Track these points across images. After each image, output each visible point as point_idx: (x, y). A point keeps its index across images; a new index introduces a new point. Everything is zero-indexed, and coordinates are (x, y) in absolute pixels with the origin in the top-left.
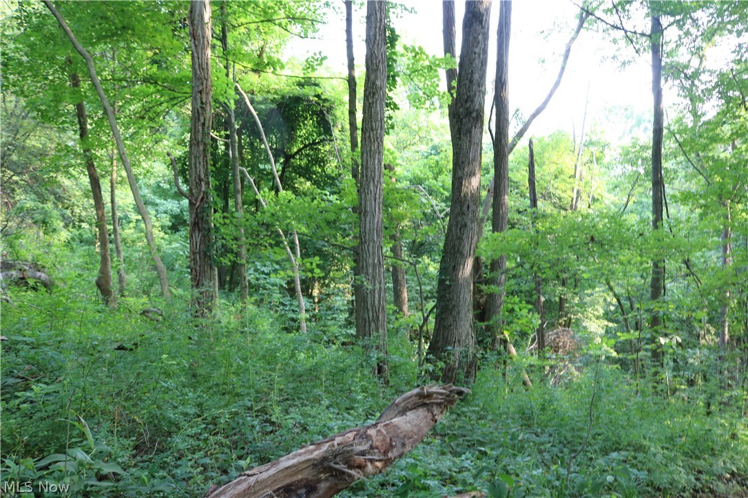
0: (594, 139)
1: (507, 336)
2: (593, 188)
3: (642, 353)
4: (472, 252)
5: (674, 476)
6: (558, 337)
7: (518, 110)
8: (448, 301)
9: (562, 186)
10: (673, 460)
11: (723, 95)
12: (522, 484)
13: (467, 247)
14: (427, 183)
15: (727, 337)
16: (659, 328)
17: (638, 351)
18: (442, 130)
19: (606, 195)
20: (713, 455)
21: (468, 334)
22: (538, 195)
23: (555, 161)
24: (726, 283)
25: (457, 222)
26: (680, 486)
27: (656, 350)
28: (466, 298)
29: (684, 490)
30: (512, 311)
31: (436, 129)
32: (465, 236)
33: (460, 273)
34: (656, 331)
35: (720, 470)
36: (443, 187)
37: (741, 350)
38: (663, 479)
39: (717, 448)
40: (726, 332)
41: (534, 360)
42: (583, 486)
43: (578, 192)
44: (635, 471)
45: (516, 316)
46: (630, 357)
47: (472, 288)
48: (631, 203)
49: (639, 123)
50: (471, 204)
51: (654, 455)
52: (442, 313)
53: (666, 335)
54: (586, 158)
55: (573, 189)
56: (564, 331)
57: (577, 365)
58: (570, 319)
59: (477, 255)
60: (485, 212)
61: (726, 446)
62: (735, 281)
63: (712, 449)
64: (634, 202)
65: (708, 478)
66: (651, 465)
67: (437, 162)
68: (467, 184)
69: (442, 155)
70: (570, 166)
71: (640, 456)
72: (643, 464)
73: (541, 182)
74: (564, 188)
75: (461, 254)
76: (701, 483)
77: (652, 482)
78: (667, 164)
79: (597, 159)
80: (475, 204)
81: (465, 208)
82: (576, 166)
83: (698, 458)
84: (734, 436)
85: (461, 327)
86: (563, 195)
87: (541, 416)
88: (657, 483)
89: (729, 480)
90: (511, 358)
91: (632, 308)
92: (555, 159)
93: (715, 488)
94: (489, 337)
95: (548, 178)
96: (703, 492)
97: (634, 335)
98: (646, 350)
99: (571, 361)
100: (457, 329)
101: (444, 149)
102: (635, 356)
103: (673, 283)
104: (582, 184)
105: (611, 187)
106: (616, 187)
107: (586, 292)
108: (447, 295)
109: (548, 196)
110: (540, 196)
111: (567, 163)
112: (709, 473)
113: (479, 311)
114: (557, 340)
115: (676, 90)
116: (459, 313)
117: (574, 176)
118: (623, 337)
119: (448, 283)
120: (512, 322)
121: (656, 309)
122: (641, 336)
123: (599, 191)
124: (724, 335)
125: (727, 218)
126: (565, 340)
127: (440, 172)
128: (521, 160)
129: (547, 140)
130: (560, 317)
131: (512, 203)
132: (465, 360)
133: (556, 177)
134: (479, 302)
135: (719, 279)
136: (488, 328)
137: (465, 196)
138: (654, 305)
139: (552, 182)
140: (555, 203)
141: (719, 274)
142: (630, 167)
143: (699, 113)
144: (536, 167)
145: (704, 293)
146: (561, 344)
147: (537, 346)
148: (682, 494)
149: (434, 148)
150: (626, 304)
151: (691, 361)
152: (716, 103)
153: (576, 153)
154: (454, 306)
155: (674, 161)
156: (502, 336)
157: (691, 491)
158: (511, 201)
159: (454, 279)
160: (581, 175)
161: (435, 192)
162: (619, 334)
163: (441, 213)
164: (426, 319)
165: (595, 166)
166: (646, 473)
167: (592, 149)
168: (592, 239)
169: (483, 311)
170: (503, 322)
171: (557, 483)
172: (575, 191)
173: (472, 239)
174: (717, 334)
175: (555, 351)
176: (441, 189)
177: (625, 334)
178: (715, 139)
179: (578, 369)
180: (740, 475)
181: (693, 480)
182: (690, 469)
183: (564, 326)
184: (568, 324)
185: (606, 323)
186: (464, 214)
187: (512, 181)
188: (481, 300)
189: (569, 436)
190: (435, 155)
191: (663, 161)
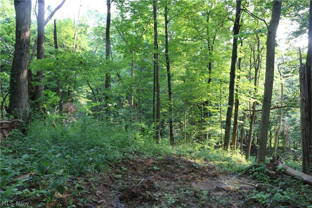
0: (83, 23)
1: (45, 106)
2: (82, 44)
3: (102, 111)
4: (27, 67)
5: (115, 155)
6: (68, 107)
7: (49, 6)
8: (16, 90)
9: (69, 42)
10: (115, 149)
11: (133, 11)
12: (53, 165)
13: (24, 65)
14: (4, 36)
15: (132, 104)
16: (108, 100)
17: (100, 110)
18: (12, 11)
19: (87, 47)
20: (129, 146)
21: (26, 105)
22: (58, 46)
23: (66, 31)
24: (132, 83)
25: (19, 53)
26: (118, 159)
27: (107, 109)
28: (25, 88)
29: (119, 160)
30: (47, 95)
31: (8, 11)
32: (23, 60)
33: (21, 77)
34: (107, 102)
35: (131, 151)
36: (12, 39)
37: (137, 108)
38: (111, 157)
39: (130, 143)
40: (132, 102)
41: (58, 116)
42: (80, 163)
43: (76, 45)
44: (101, 155)
45: (49, 97)
46: (97, 113)
47: (27, 84)
48: (97, 51)
49: (101, 19)
50: (26, 44)
51: (108, 148)
52: (13, 95)
53: (111, 103)
54: (79, 31)
55: (74, 44)
56: (71, 104)
57: (76, 118)
58: (73, 99)
59: (29, 68)
60: (34, 51)
61: (133, 142)
62: (135, 82)
63: (128, 144)
64: (99, 51)
65: (127, 154)
66: (106, 152)
67: (9, 26)
68: (23, 35)
69: (11, 23)
70: (72, 34)
71: (102, 149)
72: (104, 152)
73: (60, 40)
74: (70, 43)
75: (22, 68)
76: (125, 156)
77: (107, 158)
78: (111, 36)
79: (84, 32)
80: (27, 45)
81: (23, 46)
82: (75, 34)
83: (123, 148)
84: (135, 139)
85: (22, 102)
86: (70, 46)
87: (61, 138)
88: (109, 158)
89: (134, 154)
90: (48, 116)
91: (98, 94)
92: (66, 30)
93: (129, 158)
94: (37, 107)
95: (63, 38)
96: (125, 159)
97: (98, 103)
98: (104, 110)
99: (73, 116)
100: (20, 103)
101: (12, 20)
102: (99, 113)
103: (113, 84)
104: (78, 42)
105: (89, 44)
106: (91, 44)
107: (79, 87)
108: (15, 87)
109: (63, 46)
110: (59, 46)
111: (71, 33)
112: (128, 152)
113: (31, 96)
114: (68, 108)
115: (116, 6)
116: (21, 95)
117: (74, 38)
118: (94, 104)
119: (15, 81)
120: (47, 100)
121: (107, 93)
122: (102, 104)
123: (84, 45)
124: (131, 103)
125: (133, 58)
126: (71, 107)
127: (11, 32)
128: (51, 29)
129: (62, 22)
130: (69, 98)
131: (47, 48)
132: (25, 116)
133: (66, 38)
134: (31, 92)
135: (130, 81)
136: (36, 103)
137: (22, 40)
138: (106, 92)
139: (65, 40)
140: (66, 50)
141: (130, 80)
142: (97, 37)
143: (124, 17)
144: (57, 33)
145: (125, 87)
146: (69, 110)
147: (59, 111)
148: (118, 161)
149: (7, 19)
150: (96, 92)
151: (120, 113)
152: (130, 14)
153: (75, 28)
154: (19, 92)
155: (114, 35)
156: (43, 106)
157: (121, 160)
158: (46, 47)
159: (18, 79)
160: (77, 38)
161: (8, 41)
162: (93, 104)
163: (12, 51)
164: (4, 99)
165: (83, 35)
166: (105, 155)
167: (82, 27)
168: (81, 62)
169: (34, 95)
170: (43, 100)
171: (69, 164)
172: (75, 45)
173: (26, 61)
174: (129, 103)
175: (67, 113)
176: (12, 40)
177: (95, 103)
178: (129, 27)
179: (76, 119)
180: (137, 152)
181: (122, 156)
182: (121, 152)
183: (71, 102)
184: (72, 101)
185: (87, 100)
186: (22, 49)
187: (46, 38)
188: (32, 91)
189: (74, 145)
190: (8, 23)
191: (110, 34)
